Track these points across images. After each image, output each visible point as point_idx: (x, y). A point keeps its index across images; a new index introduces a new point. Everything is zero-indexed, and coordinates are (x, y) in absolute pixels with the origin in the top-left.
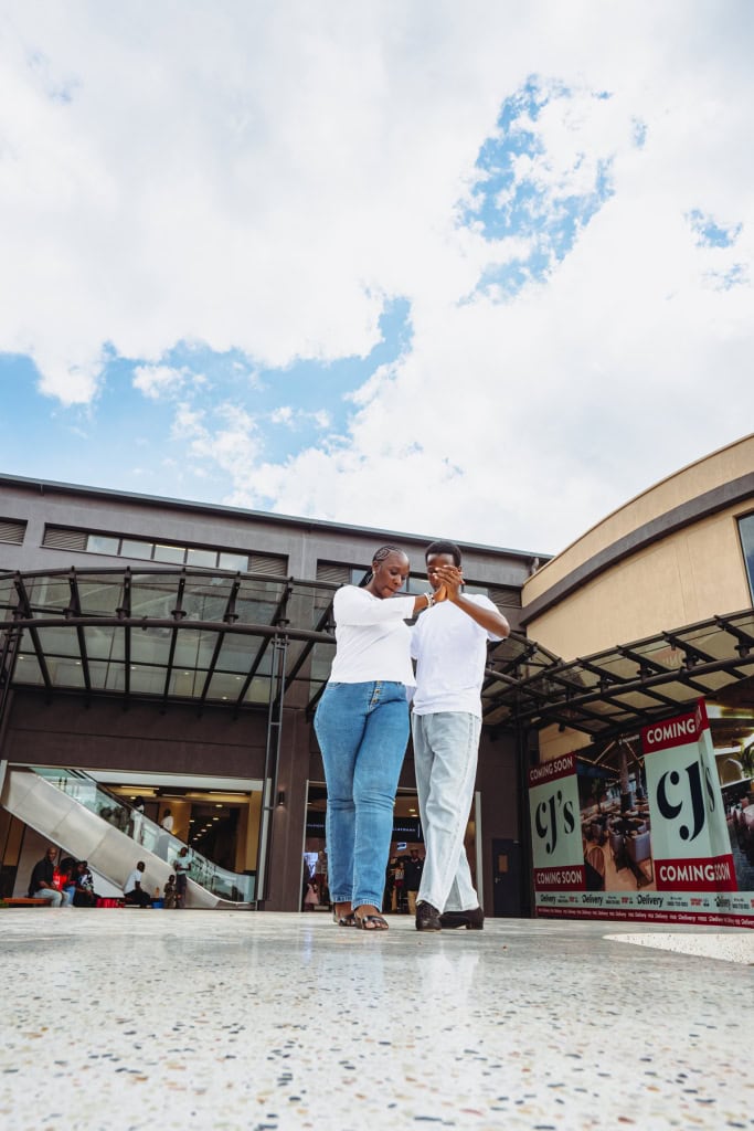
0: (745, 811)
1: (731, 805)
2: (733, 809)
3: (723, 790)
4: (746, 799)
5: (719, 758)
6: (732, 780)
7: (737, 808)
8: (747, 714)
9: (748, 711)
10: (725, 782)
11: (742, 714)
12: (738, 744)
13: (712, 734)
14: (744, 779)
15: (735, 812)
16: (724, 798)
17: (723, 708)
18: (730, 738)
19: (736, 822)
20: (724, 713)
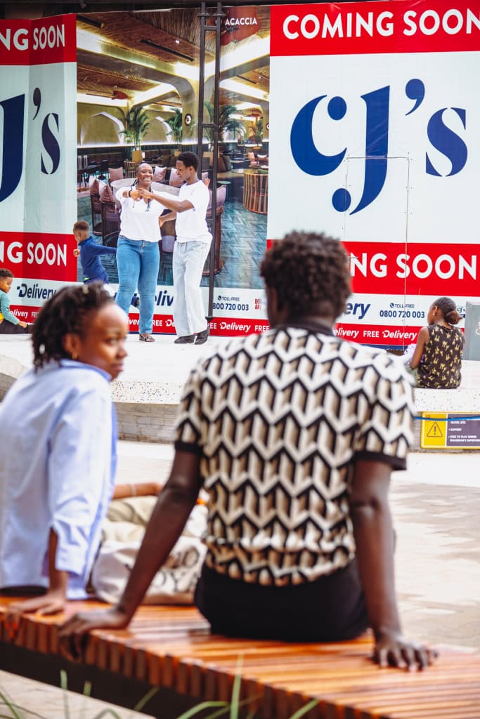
0: (113, 184)
1: (92, 172)
2: (92, 179)
3: (81, 152)
4: (120, 170)
5: (82, 108)
6: (102, 141)
7: (102, 178)
8: (148, 61)
9: (150, 56)
10: (85, 142)
11: (141, 58)
12: (124, 96)
13: (79, 71)
14: (122, 142)
15: (96, 184)
16: (81, 163)
17: (109, 41)
18: (112, 85)
19: (95, 195)
20: (109, 48)
